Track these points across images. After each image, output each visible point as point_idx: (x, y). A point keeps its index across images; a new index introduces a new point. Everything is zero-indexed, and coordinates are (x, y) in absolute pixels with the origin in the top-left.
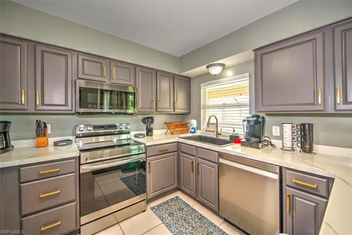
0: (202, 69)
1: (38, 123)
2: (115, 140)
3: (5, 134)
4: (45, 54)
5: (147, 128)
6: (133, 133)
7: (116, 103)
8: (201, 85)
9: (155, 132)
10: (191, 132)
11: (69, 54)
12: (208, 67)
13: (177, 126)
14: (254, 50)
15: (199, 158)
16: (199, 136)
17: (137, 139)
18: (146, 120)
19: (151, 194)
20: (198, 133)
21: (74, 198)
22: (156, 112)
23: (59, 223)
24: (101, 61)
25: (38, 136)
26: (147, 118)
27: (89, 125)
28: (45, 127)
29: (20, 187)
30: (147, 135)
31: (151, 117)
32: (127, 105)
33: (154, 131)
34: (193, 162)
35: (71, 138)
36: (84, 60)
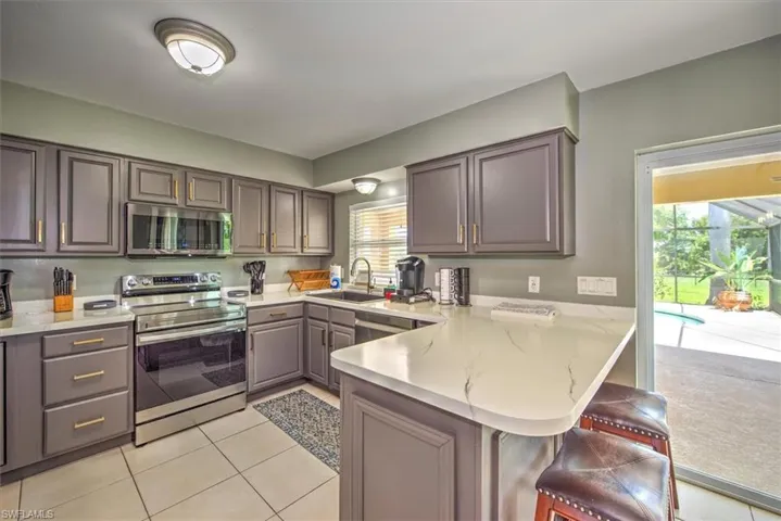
0: (346, 184)
1: (58, 273)
2: (192, 301)
3: (5, 289)
4: (75, 163)
5: (253, 281)
6: (226, 290)
7: (195, 239)
8: (351, 207)
9: (267, 288)
10: (332, 286)
11: (114, 162)
12: (354, 181)
13: (308, 277)
14: (408, 167)
15: (334, 323)
16: (345, 292)
17: (233, 299)
18: (252, 267)
19: (254, 385)
20: (344, 288)
21: (125, 384)
22: (268, 254)
23: (103, 419)
24: (171, 171)
25: (57, 293)
26: (252, 263)
27: (146, 276)
28: (70, 278)
29: (43, 365)
30: (253, 292)
31: (261, 262)
32: (218, 241)
33: (264, 286)
34: (323, 331)
35: (112, 297)
36: (140, 170)
